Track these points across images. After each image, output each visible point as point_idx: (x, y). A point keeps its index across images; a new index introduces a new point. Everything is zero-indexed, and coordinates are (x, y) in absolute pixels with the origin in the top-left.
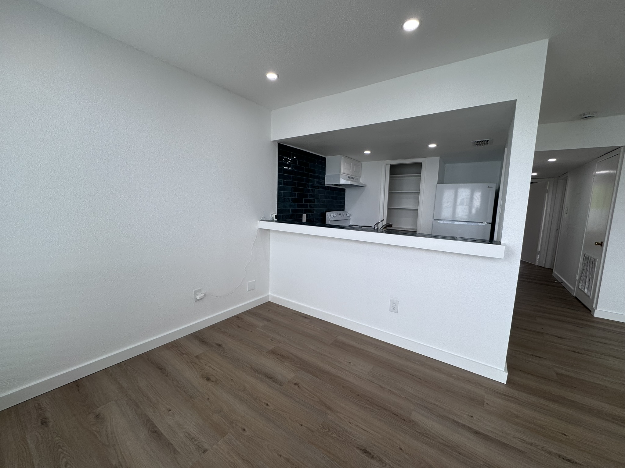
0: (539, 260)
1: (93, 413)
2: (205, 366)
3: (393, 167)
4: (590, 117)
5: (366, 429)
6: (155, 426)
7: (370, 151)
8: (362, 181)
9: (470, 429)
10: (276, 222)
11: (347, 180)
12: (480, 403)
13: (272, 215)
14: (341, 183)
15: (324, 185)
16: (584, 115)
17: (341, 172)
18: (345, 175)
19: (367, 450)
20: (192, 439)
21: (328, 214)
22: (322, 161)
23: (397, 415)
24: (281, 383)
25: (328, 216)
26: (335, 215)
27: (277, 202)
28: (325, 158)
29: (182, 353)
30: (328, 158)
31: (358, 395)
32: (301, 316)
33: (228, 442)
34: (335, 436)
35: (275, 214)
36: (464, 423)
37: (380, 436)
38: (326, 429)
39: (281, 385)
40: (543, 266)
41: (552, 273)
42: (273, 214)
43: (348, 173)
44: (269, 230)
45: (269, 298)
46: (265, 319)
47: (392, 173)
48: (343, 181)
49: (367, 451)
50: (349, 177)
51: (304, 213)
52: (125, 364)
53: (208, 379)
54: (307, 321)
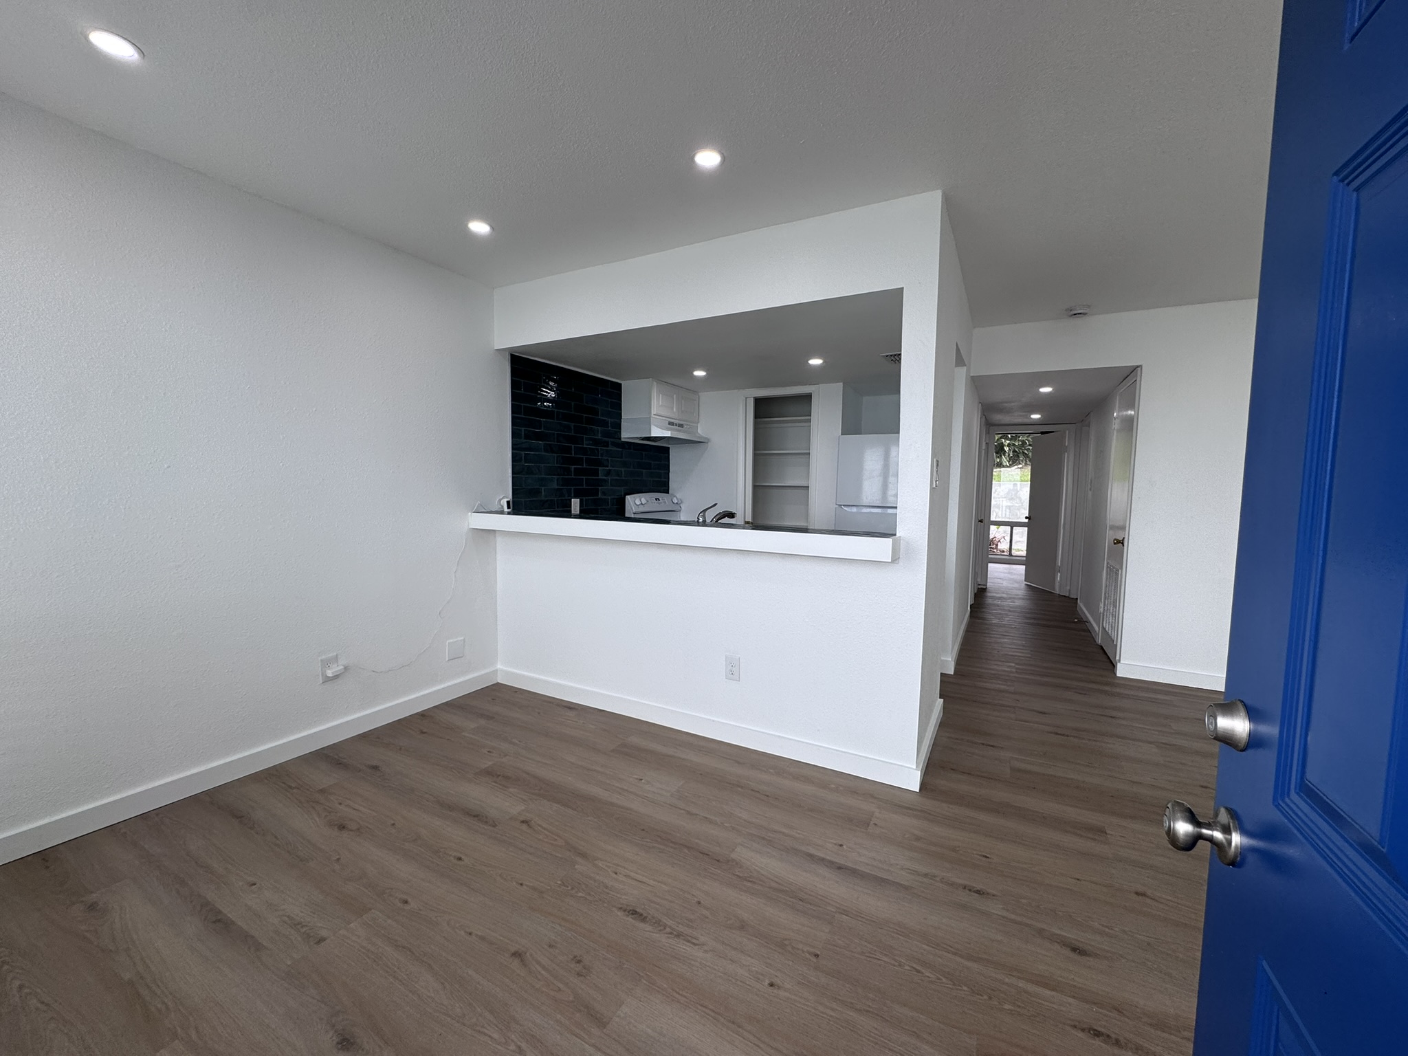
0: (1060, 585)
1: (82, 902)
2: (339, 806)
3: (759, 402)
4: (1080, 314)
5: (644, 879)
6: (220, 912)
7: (706, 371)
8: (701, 431)
9: (831, 864)
10: (509, 513)
11: (668, 429)
12: (860, 823)
13: (500, 500)
14: (653, 435)
15: (620, 439)
16: (1071, 311)
17: (653, 413)
18: (664, 418)
19: (638, 910)
20: (296, 925)
21: (628, 498)
22: (613, 392)
23: (707, 855)
24: (494, 821)
25: (629, 501)
26: (644, 501)
27: (510, 474)
28: (621, 384)
29: (291, 787)
30: (627, 386)
31: (643, 830)
32: (558, 705)
33: (369, 923)
34: (583, 895)
35: (507, 498)
36: (822, 855)
37: (666, 888)
38: (568, 887)
39: (494, 826)
40: (1068, 595)
41: (1076, 607)
42: (502, 499)
43: (668, 415)
44: (494, 531)
45: (499, 674)
46: (482, 716)
47: (757, 416)
48: (656, 432)
49: (636, 911)
50: (670, 423)
51: (575, 497)
52: (157, 815)
53: (342, 827)
54: (571, 714)
